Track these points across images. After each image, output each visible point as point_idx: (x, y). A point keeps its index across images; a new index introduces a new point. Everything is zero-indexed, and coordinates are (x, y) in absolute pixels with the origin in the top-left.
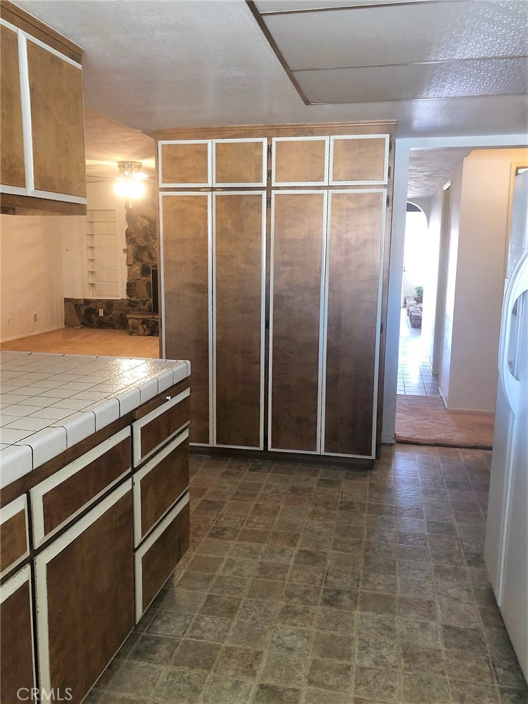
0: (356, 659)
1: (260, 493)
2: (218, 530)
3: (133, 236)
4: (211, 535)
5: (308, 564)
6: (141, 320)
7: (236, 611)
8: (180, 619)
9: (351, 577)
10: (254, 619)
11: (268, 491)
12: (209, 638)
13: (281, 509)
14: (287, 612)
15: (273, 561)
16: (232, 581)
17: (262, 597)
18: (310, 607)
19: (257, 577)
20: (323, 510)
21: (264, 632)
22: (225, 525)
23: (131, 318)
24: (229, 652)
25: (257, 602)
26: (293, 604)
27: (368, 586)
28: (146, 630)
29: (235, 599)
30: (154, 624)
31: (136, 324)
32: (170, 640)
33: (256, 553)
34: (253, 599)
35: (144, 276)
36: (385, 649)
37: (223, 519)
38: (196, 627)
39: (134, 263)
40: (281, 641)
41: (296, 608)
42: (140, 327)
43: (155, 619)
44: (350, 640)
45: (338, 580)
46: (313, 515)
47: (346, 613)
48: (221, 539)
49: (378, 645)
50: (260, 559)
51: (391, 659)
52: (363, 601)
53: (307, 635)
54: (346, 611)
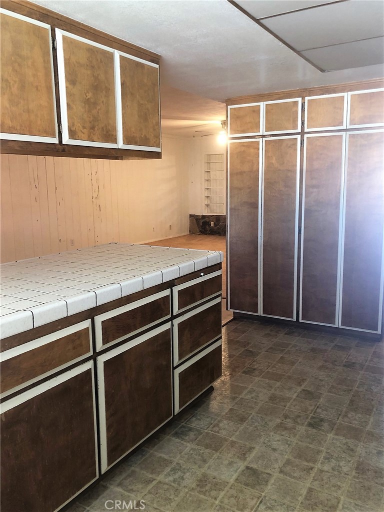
0: (319, 464)
1: (287, 349)
2: (249, 369)
4: (244, 372)
5: (306, 399)
7: (246, 421)
8: (208, 420)
9: (335, 412)
10: (256, 427)
11: (293, 349)
12: (223, 433)
13: (299, 361)
14: (281, 427)
15: (282, 394)
16: (249, 402)
17: (266, 414)
18: (298, 426)
19: (267, 402)
20: (331, 366)
21: (260, 436)
22: (256, 367)
24: (233, 444)
25: (261, 417)
26: (286, 423)
27: (346, 419)
28: (185, 422)
29: (248, 413)
30: (191, 420)
32: (197, 430)
33: (271, 387)
34: (260, 415)
36: (343, 462)
37: (255, 363)
38: (217, 425)
40: (270, 444)
41: (287, 426)
43: (193, 417)
44: (319, 452)
45: (325, 412)
46: (321, 368)
47: (322, 434)
48: (250, 375)
49: (338, 459)
50: (273, 391)
51: (345, 469)
52: (338, 429)
53: (289, 443)
54: (323, 433)
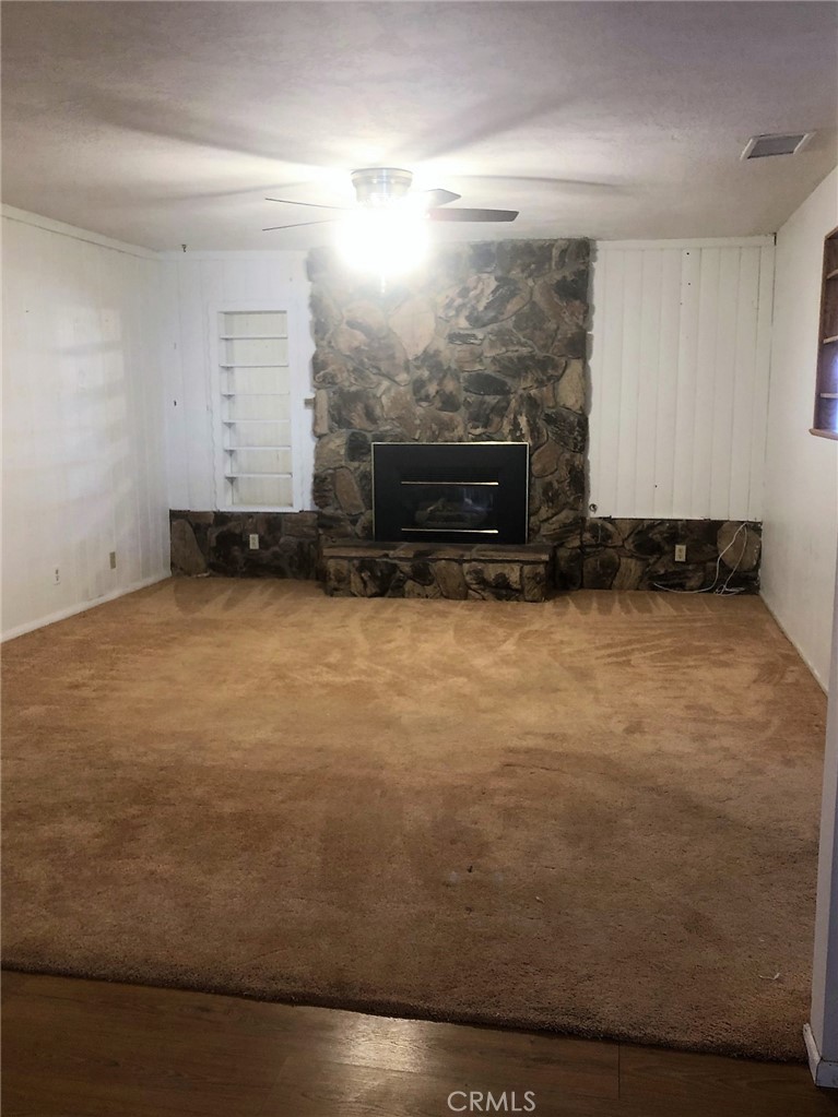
3: (329, 369)
6: (356, 562)
23: (332, 557)
31: (345, 572)
35: (353, 459)
39: (331, 430)
42: (355, 579)
